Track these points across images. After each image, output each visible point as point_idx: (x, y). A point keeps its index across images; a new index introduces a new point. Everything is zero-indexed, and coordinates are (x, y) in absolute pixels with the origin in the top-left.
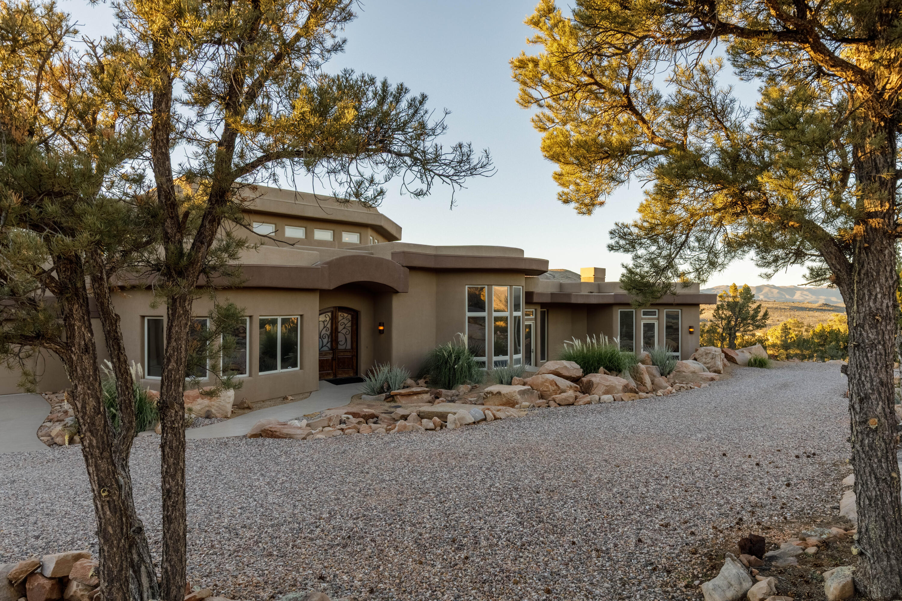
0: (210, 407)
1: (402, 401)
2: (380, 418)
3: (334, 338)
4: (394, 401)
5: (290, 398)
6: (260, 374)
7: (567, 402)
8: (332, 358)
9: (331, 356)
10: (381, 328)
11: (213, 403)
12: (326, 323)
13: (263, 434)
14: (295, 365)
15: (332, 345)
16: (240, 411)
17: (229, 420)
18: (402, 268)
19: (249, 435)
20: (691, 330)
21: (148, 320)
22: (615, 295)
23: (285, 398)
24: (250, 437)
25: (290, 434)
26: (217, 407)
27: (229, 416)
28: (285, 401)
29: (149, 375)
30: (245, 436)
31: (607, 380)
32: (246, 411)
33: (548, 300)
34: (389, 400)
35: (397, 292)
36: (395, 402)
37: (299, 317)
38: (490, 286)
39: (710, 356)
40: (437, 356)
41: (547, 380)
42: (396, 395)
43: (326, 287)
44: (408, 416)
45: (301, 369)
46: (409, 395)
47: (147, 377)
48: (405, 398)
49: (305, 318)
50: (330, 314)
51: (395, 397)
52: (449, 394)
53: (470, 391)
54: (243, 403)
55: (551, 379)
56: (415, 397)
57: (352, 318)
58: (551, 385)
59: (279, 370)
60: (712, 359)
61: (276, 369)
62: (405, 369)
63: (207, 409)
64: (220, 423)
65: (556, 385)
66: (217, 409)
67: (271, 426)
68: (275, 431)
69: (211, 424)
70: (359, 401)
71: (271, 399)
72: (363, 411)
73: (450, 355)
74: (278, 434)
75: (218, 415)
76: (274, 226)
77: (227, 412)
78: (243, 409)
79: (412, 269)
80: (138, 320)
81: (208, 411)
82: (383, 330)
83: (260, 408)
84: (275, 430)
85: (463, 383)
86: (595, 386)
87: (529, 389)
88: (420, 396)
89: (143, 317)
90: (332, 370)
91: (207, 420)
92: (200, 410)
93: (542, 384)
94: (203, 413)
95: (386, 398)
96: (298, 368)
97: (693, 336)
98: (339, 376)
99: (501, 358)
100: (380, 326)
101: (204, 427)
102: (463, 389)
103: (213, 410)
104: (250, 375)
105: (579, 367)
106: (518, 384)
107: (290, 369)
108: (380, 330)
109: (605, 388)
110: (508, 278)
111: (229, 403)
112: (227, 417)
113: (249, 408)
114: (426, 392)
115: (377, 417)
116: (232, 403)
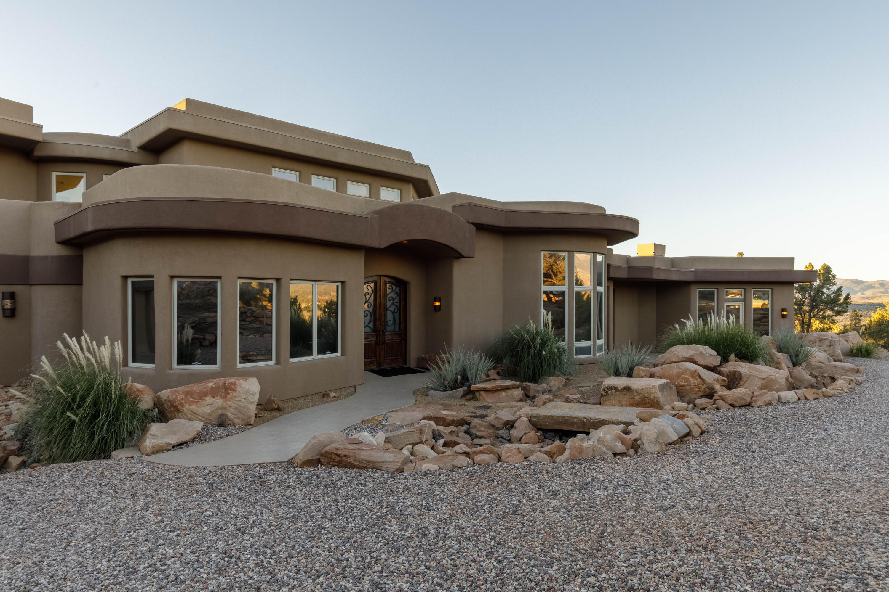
0: (225, 409)
1: (488, 399)
2: (473, 424)
3: (378, 316)
4: (475, 398)
5: (332, 394)
6: (292, 360)
7: (742, 403)
8: (376, 342)
9: (374, 339)
10: (437, 304)
11: (229, 403)
12: (368, 297)
13: (323, 460)
14: (335, 350)
15: (375, 325)
16: (268, 414)
17: (254, 429)
18: (468, 225)
19: (298, 461)
20: (785, 313)
21: (133, 283)
22: (697, 271)
23: (325, 395)
24: (302, 466)
25: (373, 462)
26: (236, 409)
27: (252, 422)
28: (326, 399)
29: (134, 361)
30: (291, 462)
31: (760, 371)
32: (276, 414)
33: (623, 275)
34: (468, 397)
35: (459, 256)
36: (477, 400)
37: (340, 285)
38: (571, 252)
39: (827, 343)
40: (513, 339)
41: (686, 370)
42: (479, 390)
43: (375, 244)
44: (514, 422)
45: (342, 355)
46: (496, 390)
47: (131, 364)
48: (491, 395)
49: (348, 286)
50: (372, 285)
51: (477, 394)
52: (540, 389)
53: (565, 386)
54: (270, 401)
55: (693, 369)
56: (504, 394)
57: (400, 290)
58: (692, 377)
59: (315, 356)
60: (830, 346)
61: (312, 355)
62: (486, 356)
63: (220, 412)
64: (242, 435)
65: (700, 377)
66: (235, 412)
67: (336, 445)
68: (346, 456)
69: (227, 436)
70: (426, 399)
71: (305, 397)
72: (442, 414)
73: (533, 339)
74: (350, 460)
75: (237, 421)
76: (298, 174)
77: (250, 417)
78: (271, 410)
79: (481, 228)
80: (118, 282)
81: (222, 415)
82: (440, 307)
83: (294, 409)
84: (345, 452)
85: (553, 375)
86: (744, 379)
87: (667, 383)
88: (510, 392)
89: (125, 278)
90: (375, 357)
91: (221, 430)
92: (209, 414)
93: (679, 375)
94: (214, 418)
95: (464, 396)
96: (338, 354)
97: (786, 320)
98: (385, 366)
99: (583, 344)
100: (436, 301)
101: (216, 441)
102: (555, 382)
103: (229, 414)
104: (278, 362)
105: (715, 353)
106: (645, 376)
107: (329, 355)
108: (436, 306)
109: (760, 382)
110: (592, 244)
111: (252, 403)
112: (249, 424)
113: (279, 409)
114: (517, 387)
115: (469, 424)
116: (256, 403)
